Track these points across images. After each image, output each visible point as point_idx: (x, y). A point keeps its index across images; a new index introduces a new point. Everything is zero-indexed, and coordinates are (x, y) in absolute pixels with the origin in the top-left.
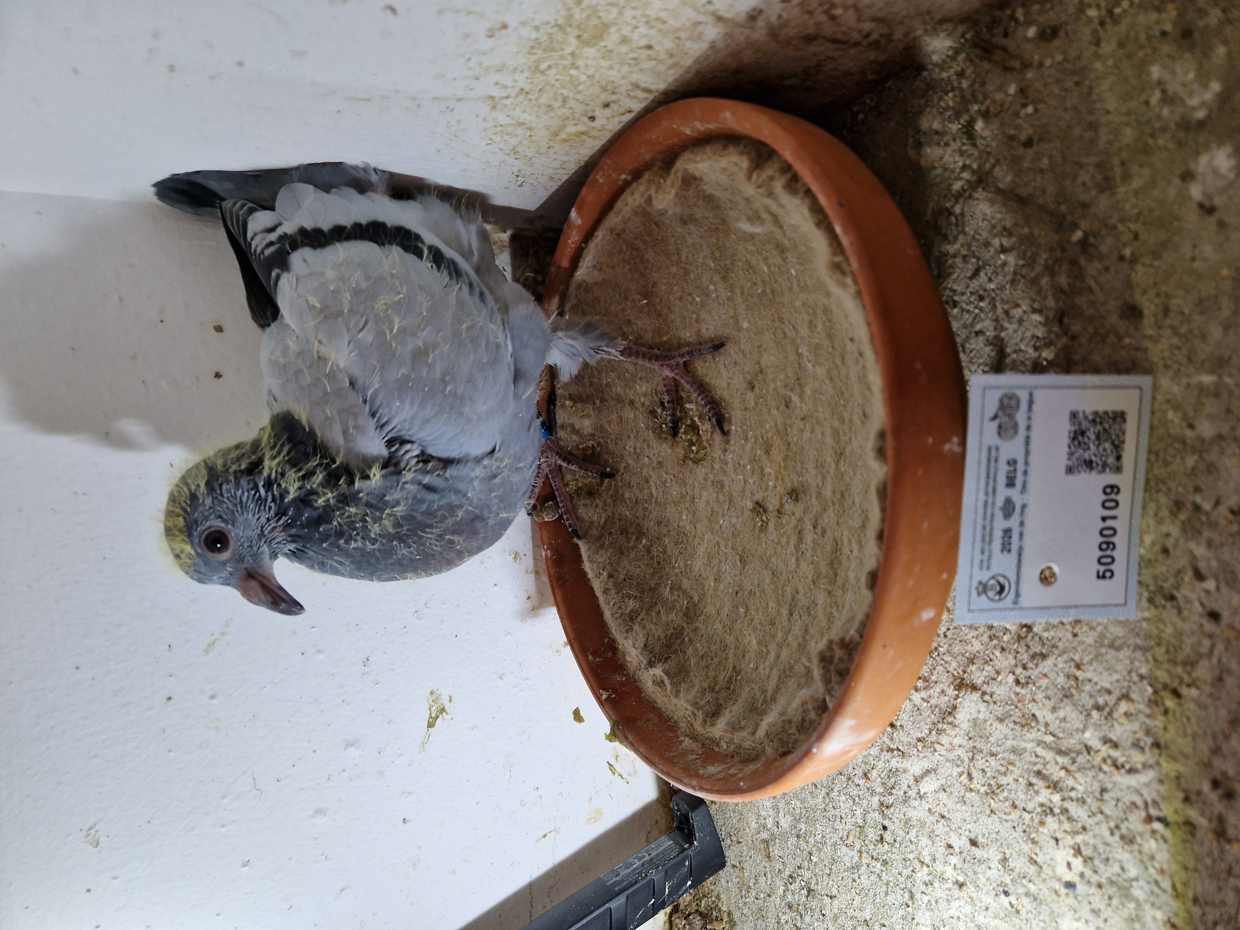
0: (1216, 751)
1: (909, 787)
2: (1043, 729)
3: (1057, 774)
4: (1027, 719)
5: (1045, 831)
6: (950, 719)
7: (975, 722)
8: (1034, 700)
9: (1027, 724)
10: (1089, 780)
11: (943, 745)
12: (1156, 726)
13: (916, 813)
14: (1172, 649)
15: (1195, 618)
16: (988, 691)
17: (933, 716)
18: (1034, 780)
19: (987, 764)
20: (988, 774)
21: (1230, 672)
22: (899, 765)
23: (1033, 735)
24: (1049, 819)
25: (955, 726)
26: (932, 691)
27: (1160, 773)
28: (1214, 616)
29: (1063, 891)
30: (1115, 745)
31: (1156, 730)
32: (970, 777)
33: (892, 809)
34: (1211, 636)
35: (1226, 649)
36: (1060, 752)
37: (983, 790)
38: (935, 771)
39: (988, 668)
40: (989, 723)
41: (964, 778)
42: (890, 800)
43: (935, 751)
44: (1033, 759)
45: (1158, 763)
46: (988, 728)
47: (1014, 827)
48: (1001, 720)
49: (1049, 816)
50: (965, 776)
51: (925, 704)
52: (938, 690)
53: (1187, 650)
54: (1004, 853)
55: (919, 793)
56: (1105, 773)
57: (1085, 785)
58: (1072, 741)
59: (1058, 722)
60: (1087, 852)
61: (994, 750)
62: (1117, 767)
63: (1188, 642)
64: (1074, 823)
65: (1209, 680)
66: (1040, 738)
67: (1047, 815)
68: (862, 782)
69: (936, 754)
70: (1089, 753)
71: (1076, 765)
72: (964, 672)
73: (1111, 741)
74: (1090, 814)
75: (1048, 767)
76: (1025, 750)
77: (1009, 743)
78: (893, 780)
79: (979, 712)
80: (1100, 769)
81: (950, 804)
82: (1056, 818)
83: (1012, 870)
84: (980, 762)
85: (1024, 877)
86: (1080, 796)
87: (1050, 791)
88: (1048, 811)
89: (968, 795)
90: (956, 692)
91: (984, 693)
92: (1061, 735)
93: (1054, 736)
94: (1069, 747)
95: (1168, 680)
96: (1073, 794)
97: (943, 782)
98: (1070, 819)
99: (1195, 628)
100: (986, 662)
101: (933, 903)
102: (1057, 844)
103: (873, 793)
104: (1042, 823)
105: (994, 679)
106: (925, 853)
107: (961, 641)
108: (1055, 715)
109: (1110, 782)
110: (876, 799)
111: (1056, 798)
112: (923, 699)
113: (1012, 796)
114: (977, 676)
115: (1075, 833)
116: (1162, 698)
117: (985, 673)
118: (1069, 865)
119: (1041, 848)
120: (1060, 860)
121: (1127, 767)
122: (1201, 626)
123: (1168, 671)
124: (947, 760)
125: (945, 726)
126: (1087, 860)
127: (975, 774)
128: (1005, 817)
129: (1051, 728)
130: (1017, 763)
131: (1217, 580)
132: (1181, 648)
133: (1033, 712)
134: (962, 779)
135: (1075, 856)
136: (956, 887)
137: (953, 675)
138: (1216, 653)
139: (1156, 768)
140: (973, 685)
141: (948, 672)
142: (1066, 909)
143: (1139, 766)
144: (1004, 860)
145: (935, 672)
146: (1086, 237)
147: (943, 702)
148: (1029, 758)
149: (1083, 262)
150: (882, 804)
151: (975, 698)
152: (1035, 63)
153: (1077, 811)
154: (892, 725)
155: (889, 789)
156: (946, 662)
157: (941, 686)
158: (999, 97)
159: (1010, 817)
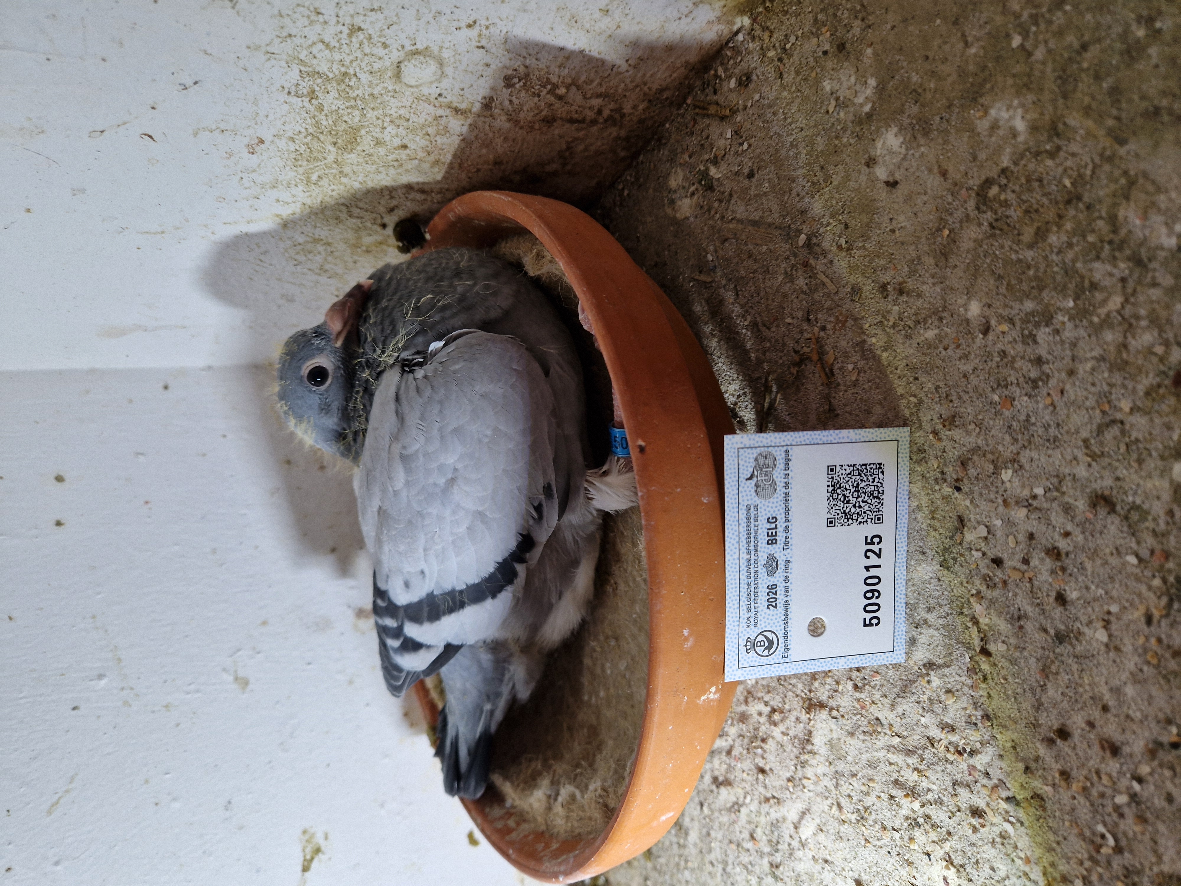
0: (1039, 706)
2: (888, 732)
3: (912, 778)
4: (873, 726)
6: (809, 747)
7: (831, 744)
8: (873, 702)
9: (874, 731)
12: (981, 696)
16: (834, 705)
18: (894, 793)
19: (851, 787)
20: (855, 799)
21: (1026, 616)
23: (882, 741)
25: (815, 753)
26: (788, 721)
27: (998, 746)
28: (998, 562)
30: (952, 729)
31: (982, 700)
32: (840, 807)
33: (781, 868)
37: (854, 817)
39: (829, 680)
40: (842, 741)
42: (778, 858)
43: (804, 787)
44: (888, 768)
45: (993, 737)
46: (844, 747)
48: (852, 734)
49: (916, 829)
51: (786, 738)
52: (793, 719)
55: (800, 841)
57: (938, 782)
59: (898, 719)
61: (853, 770)
62: (960, 753)
66: (889, 743)
68: (749, 845)
70: (933, 746)
72: (810, 691)
73: (947, 725)
74: (950, 814)
75: (902, 773)
76: (879, 760)
77: (865, 757)
79: (831, 731)
80: (947, 760)
81: (830, 846)
84: (845, 787)
86: (936, 797)
87: (910, 799)
89: (842, 829)
90: (808, 716)
91: (831, 709)
92: (905, 733)
93: (899, 737)
96: (930, 796)
97: (818, 821)
100: (825, 675)
103: (761, 854)
105: (836, 691)
108: (895, 713)
110: (765, 861)
111: (916, 805)
112: (782, 733)
113: (880, 817)
115: (943, 841)
116: (978, 663)
117: (828, 687)
118: (945, 879)
120: (937, 879)
121: (968, 749)
127: (844, 802)
128: (879, 843)
129: (895, 729)
130: (875, 777)
133: (876, 715)
137: (802, 698)
139: (993, 742)
140: (820, 702)
141: (797, 696)
145: (787, 700)
146: (809, 239)
147: (799, 730)
148: (883, 767)
149: (812, 262)
150: (771, 865)
151: (824, 717)
152: (741, 107)
153: (939, 815)
154: (762, 771)
155: (775, 846)
156: (793, 686)
157: (794, 713)
158: (721, 143)
159: (882, 842)
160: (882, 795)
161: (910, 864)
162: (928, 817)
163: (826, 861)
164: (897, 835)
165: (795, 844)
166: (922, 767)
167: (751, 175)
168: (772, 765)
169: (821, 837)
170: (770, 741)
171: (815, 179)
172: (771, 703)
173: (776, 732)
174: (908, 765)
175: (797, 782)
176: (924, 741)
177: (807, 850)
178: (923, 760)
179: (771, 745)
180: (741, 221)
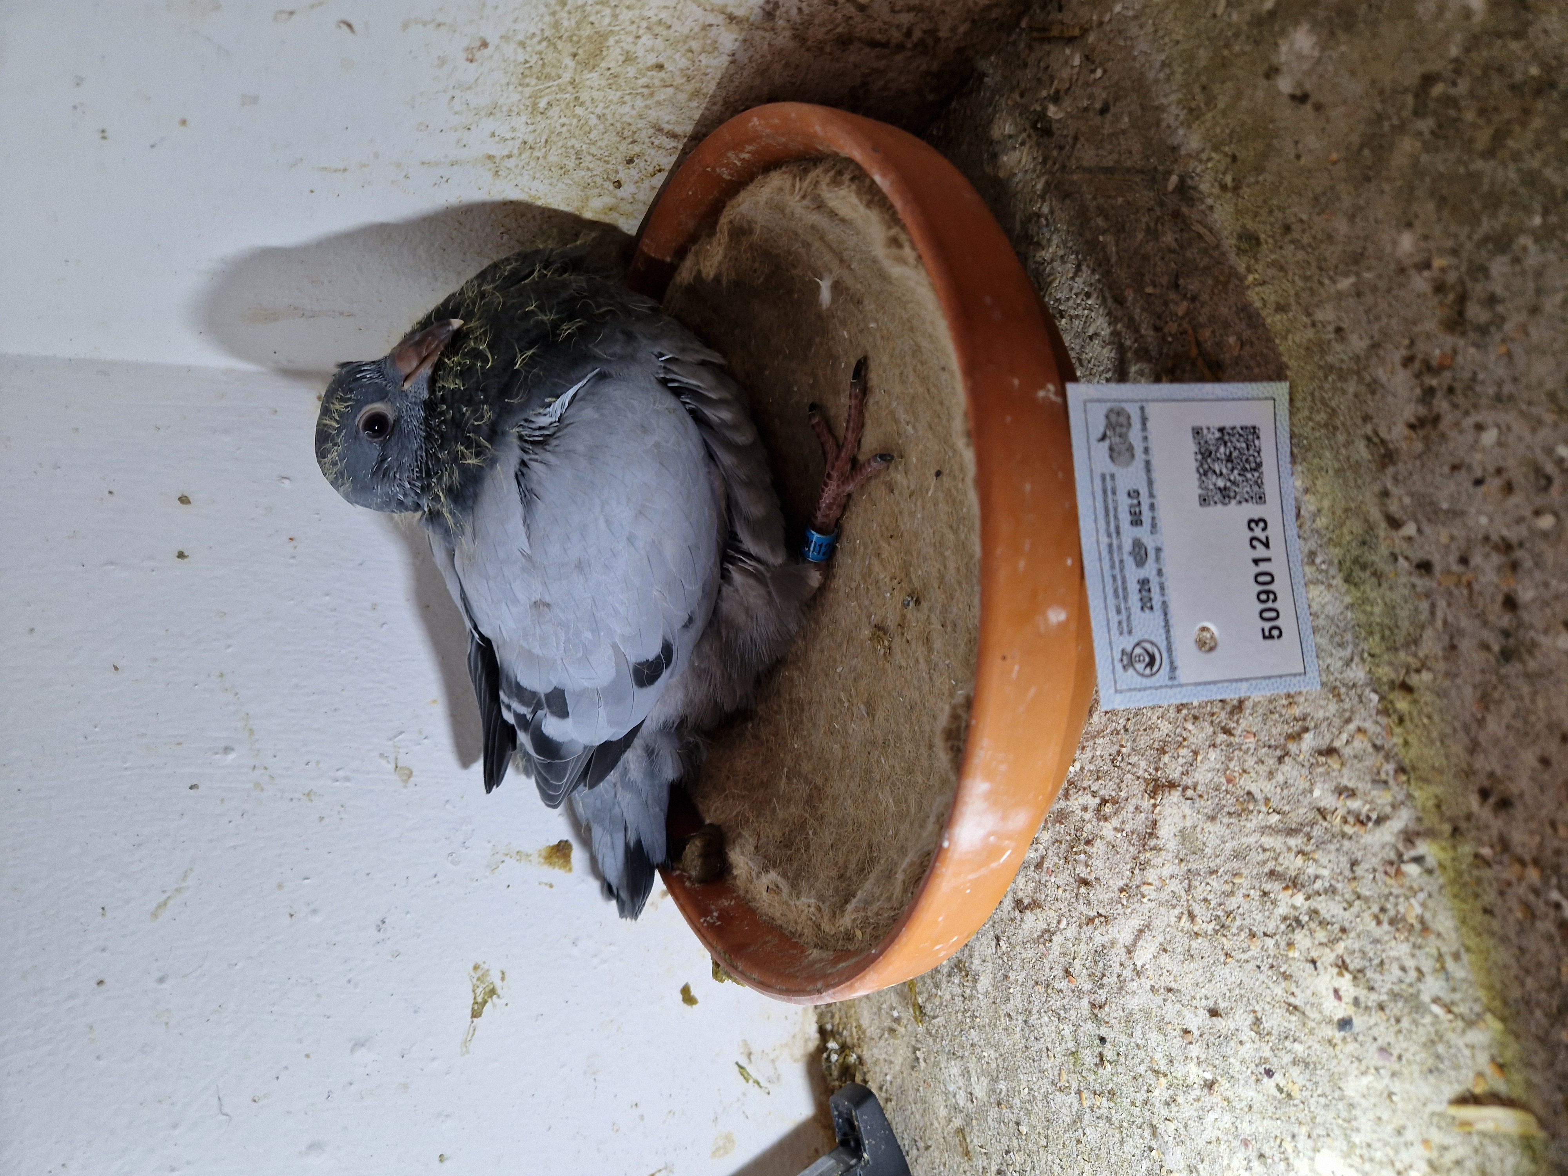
0: (1474, 748)
1: (1121, 965)
2: (1264, 809)
3: (1292, 864)
4: (1242, 803)
5: (1297, 954)
6: (1152, 843)
7: (1183, 835)
8: (1244, 771)
9: (1244, 810)
10: (1332, 856)
11: (1150, 884)
12: (1395, 745)
13: (1136, 1000)
14: (1387, 633)
15: (1403, 580)
16: (1190, 783)
17: (1131, 848)
18: (1268, 887)
19: (1209, 888)
20: (1213, 903)
21: (1461, 632)
22: (1105, 939)
23: (1255, 822)
24: (1299, 937)
25: (1160, 849)
26: (1124, 813)
27: (1415, 807)
28: (1425, 567)
29: (1338, 1035)
30: (1352, 793)
31: (1396, 750)
32: (1192, 916)
33: (1107, 1008)
34: (1427, 595)
35: (1449, 605)
36: (1291, 832)
37: (1210, 928)
38: (1148, 926)
39: (1183, 752)
40: (1199, 829)
41: (1185, 922)
42: (1102, 995)
43: (1143, 897)
44: (1262, 857)
45: (1410, 796)
46: (1200, 836)
47: (1259, 967)
48: (1212, 818)
49: (1297, 931)
50: (1185, 918)
51: (1119, 835)
52: (1131, 808)
53: (1405, 624)
54: (1254, 1012)
55: (1135, 969)
56: (1350, 838)
57: (1330, 866)
58: (1302, 811)
59: (1279, 790)
60: (1355, 963)
61: (1212, 865)
62: (1362, 823)
63: (1404, 613)
64: (1329, 927)
65: (1440, 654)
66: (1263, 824)
67: (1293, 930)
68: (1063, 985)
69: (1145, 900)
70: (1325, 818)
71: (1312, 841)
72: (1157, 769)
73: (1346, 788)
74: (1345, 905)
75: (1281, 860)
76: (1249, 848)
77: (1229, 846)
78: (1101, 964)
79: (1184, 817)
80: (1344, 835)
81: (1176, 969)
82: (1305, 931)
83: (1269, 1034)
84: (1200, 889)
85: (1286, 1038)
86: (1327, 885)
87: (1290, 892)
88: (1294, 924)
89: (1194, 944)
90: (1152, 801)
91: (1185, 788)
92: (1287, 808)
93: (1278, 813)
94: (1299, 820)
95: (1393, 676)
96: (1318, 885)
97: (1160, 938)
98: (1323, 923)
99: (1406, 592)
100: (1180, 745)
101: (1182, 1131)
102: (1316, 968)
103: (1078, 993)
104: (1290, 945)
105: (1193, 764)
106: (1158, 1056)
107: (1145, 730)
108: (1274, 781)
109: (1359, 850)
110: (1085, 1003)
111: (1299, 899)
112: (1115, 829)
113: (1247, 922)
114: (1174, 771)
115: (1333, 941)
116: (1392, 702)
117: (1181, 761)
118: (1336, 992)
119: (1297, 982)
120: (1324, 993)
121: (1374, 816)
122: (1414, 586)
123: (1391, 664)
124: (1161, 904)
125: (1148, 855)
126: (1358, 975)
127: (1197, 909)
128: (1244, 957)
129: (1274, 804)
130: (1243, 870)
131: (1416, 521)
132: (1397, 627)
133: (1247, 788)
134: (1182, 923)
135: (1340, 974)
136: (1206, 1091)
137: (1145, 779)
138: (1439, 614)
139: (1408, 803)
140: (1169, 782)
141: (1138, 778)
142: (1347, 1063)
143: (1388, 809)
144: (1258, 1021)
145: (1123, 786)
146: (1182, 180)
147: (1139, 822)
148: (1256, 857)
149: (1185, 210)
150: (1093, 1005)
151: (1175, 800)
152: (1095, 24)
153: (1328, 908)
154: (1086, 883)
155: (1098, 981)
156: (1133, 765)
157: (1133, 801)
158: (1065, 73)
159: (1250, 954)
160: (1252, 892)
161: (1286, 977)
162: (1314, 913)
163: (1170, 990)
164: (1270, 942)
165: (1127, 973)
166: (1309, 848)
167: (1104, 111)
168: (1099, 873)
169: (1165, 959)
170: (1098, 843)
171: (1193, 105)
172: (1102, 793)
173: (1107, 830)
174: (1289, 849)
175: (1133, 891)
176: (1311, 816)
177: (1143, 980)
178: (1309, 838)
179: (1098, 847)
180: (1089, 170)
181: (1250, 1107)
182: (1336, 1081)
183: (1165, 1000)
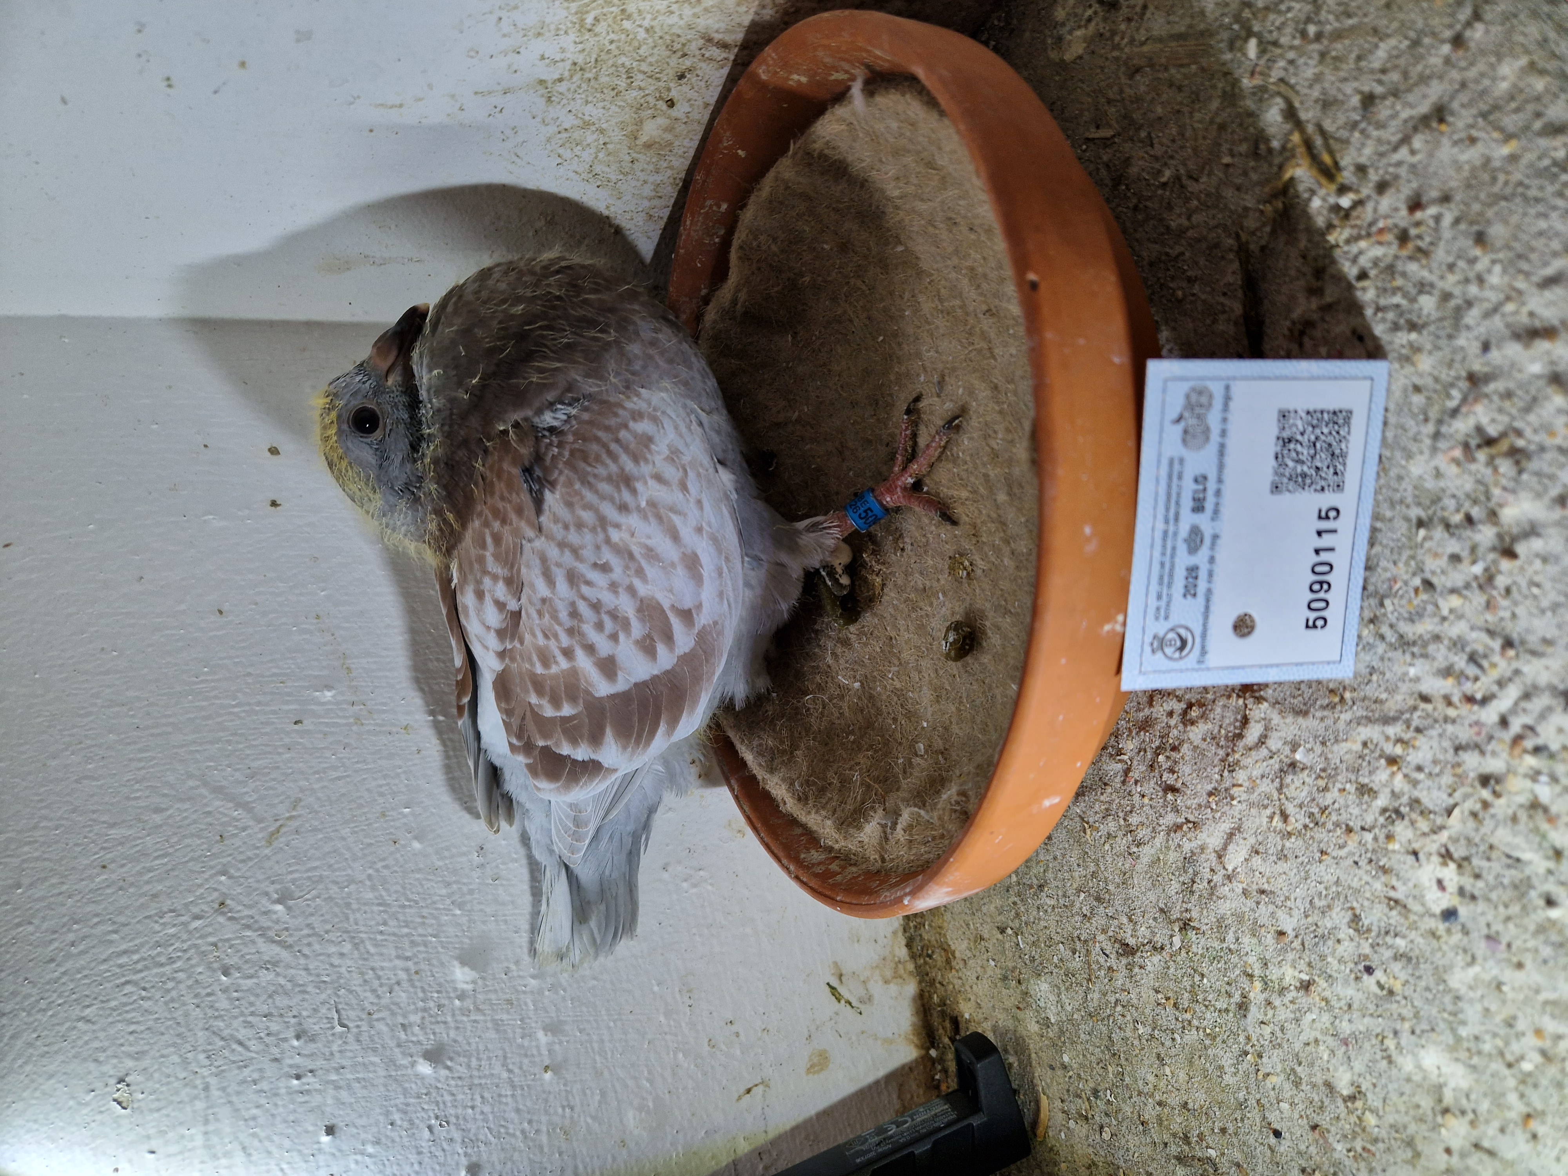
1: (1212, 870)
5: (1397, 847)
10: (1434, 742)
11: (1240, 786)
13: (1228, 905)
17: (1219, 751)
22: (1194, 844)
24: (1400, 828)
29: (1441, 927)
32: (1285, 817)
36: (1389, 720)
38: (1239, 829)
41: (1277, 822)
43: (1233, 799)
47: (1356, 863)
49: (1397, 822)
50: (1277, 818)
54: (1352, 909)
55: (1226, 874)
56: (1454, 720)
58: (1401, 698)
60: (1459, 852)
64: (1431, 816)
67: (1393, 822)
69: (1235, 802)
71: (1412, 728)
78: (1191, 871)
81: (1269, 869)
82: (1406, 821)
83: (1369, 930)
85: (1387, 933)
88: (1394, 816)
89: (1288, 844)
92: (1384, 696)
94: (1398, 707)
97: (1252, 840)
98: (1425, 813)
101: (1279, 1034)
102: (1417, 859)
104: (1390, 837)
106: (1252, 959)
113: (1344, 817)
118: (1440, 883)
119: (1397, 875)
120: (1427, 884)
124: (1251, 805)
125: (1237, 756)
126: (1462, 863)
127: (1290, 809)
128: (1341, 853)
134: (1274, 823)
135: (1445, 864)
136: (1302, 992)
142: (1451, 954)
143: (1494, 688)
144: (1356, 918)
154: (1173, 789)
159: (1346, 850)
160: (1348, 786)
161: (1385, 870)
162: (1415, 802)
163: (1263, 892)
164: (1368, 837)
165: (1218, 878)
166: (1408, 735)
168: (1187, 779)
169: (1257, 861)
170: (1185, 749)
173: (1196, 733)
174: (1387, 738)
175: (1223, 794)
176: (1411, 701)
177: (1235, 884)
178: (1409, 725)
179: (1185, 752)
181: (1350, 1006)
182: (1440, 975)
183: (1258, 903)
